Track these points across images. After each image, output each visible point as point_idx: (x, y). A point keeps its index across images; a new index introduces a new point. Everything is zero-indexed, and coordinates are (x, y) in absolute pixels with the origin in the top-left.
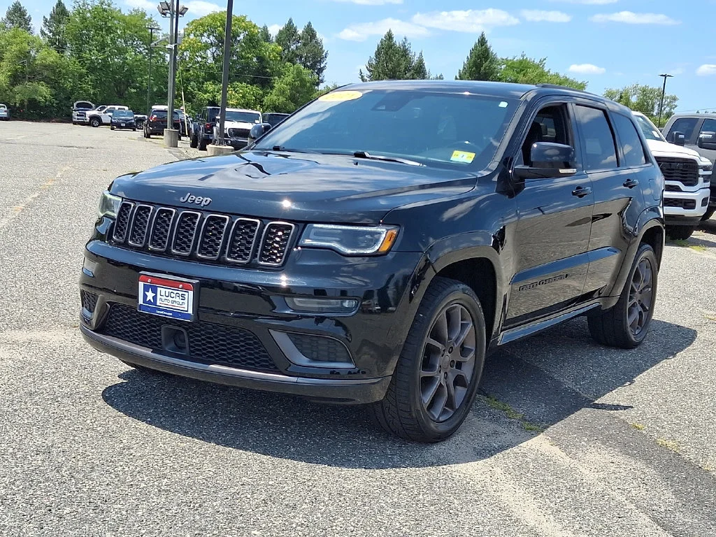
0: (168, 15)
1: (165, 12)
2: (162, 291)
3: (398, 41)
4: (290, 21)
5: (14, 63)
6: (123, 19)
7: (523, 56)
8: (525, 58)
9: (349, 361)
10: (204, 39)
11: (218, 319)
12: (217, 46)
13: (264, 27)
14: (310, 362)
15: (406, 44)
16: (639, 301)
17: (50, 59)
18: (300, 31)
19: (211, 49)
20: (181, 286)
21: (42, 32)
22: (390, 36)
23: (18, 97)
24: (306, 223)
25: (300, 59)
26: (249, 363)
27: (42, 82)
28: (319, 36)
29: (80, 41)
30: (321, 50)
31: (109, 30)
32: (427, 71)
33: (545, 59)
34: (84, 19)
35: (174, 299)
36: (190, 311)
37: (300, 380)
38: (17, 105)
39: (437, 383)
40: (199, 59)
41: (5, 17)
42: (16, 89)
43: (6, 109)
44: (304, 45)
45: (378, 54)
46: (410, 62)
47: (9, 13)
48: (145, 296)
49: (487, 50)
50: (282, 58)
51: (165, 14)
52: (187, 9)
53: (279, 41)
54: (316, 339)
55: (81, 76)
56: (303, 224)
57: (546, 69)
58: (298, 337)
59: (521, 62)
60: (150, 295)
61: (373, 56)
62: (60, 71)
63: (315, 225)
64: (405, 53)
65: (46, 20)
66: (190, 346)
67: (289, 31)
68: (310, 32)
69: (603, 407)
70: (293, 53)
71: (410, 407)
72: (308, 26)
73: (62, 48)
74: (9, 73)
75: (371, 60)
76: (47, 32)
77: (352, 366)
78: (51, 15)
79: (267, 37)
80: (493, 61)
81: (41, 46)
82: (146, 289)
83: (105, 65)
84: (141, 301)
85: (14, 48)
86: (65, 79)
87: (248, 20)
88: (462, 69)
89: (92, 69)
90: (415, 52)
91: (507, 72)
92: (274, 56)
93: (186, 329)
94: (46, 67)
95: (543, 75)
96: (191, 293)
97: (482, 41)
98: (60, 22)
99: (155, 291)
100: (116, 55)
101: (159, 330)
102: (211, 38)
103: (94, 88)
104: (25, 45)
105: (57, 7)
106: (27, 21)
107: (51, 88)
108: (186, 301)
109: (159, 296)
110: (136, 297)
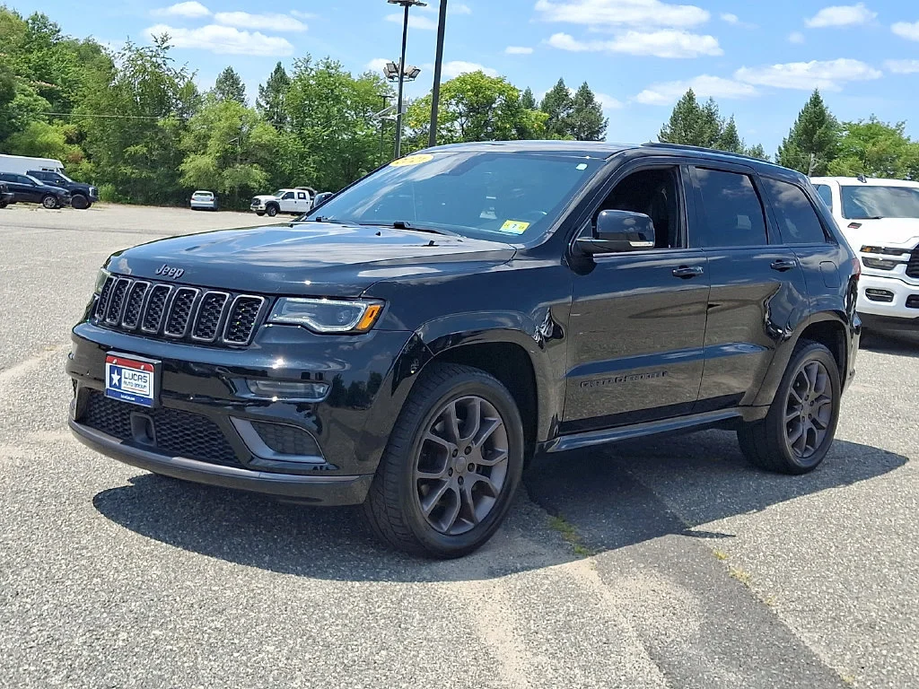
0: (396, 79)
1: (392, 74)
2: (126, 372)
3: (701, 102)
4: (561, 82)
5: (223, 142)
6: (351, 85)
7: (872, 119)
8: (875, 121)
9: (318, 455)
10: (452, 108)
11: (181, 405)
12: (467, 116)
13: (527, 91)
14: (274, 455)
15: (712, 107)
16: (810, 414)
17: (266, 138)
18: (573, 93)
19: (459, 120)
20: (142, 367)
21: (259, 105)
22: (690, 97)
23: (227, 183)
24: (278, 296)
25: (573, 129)
26: (214, 456)
27: (255, 165)
28: (597, 99)
29: (301, 112)
30: (599, 118)
31: (337, 99)
32: (740, 140)
33: (903, 123)
34: (306, 87)
35: (137, 382)
36: (152, 396)
37: (263, 475)
38: (227, 192)
39: (445, 488)
40: (444, 133)
41: (214, 86)
42: (225, 173)
43: (213, 197)
44: (578, 111)
45: (674, 120)
46: (717, 130)
47: (219, 82)
48: (111, 379)
49: (822, 112)
50: (548, 128)
51: (392, 77)
52: (419, 71)
53: (545, 108)
54: (281, 428)
55: (303, 157)
56: (274, 298)
57: (905, 136)
58: (261, 425)
59: (869, 127)
60: (116, 377)
61: (668, 122)
62: (277, 151)
63: (288, 299)
64: (710, 117)
65: (263, 89)
66: (157, 438)
67: (559, 94)
68: (586, 95)
69: (699, 534)
70: (563, 121)
71: (401, 513)
72: (583, 87)
73: (280, 123)
74: (218, 154)
75: (665, 128)
76: (263, 103)
77: (321, 460)
78: (268, 82)
79: (530, 103)
80: (832, 125)
81: (256, 121)
82: (112, 372)
83: (332, 142)
84: (108, 386)
85: (224, 124)
86: (283, 160)
87: (506, 82)
88: (787, 137)
89: (315, 148)
90: (723, 117)
91: (850, 140)
92: (539, 126)
93: (152, 416)
94: (262, 147)
95: (900, 145)
96: (152, 374)
97: (816, 101)
98: (278, 91)
99: (119, 374)
100: (344, 129)
101: (129, 418)
102: (460, 106)
103: (317, 170)
104: (236, 119)
105: (276, 72)
106: (240, 91)
107: (266, 171)
108: (147, 384)
109: (123, 380)
110: (104, 381)
